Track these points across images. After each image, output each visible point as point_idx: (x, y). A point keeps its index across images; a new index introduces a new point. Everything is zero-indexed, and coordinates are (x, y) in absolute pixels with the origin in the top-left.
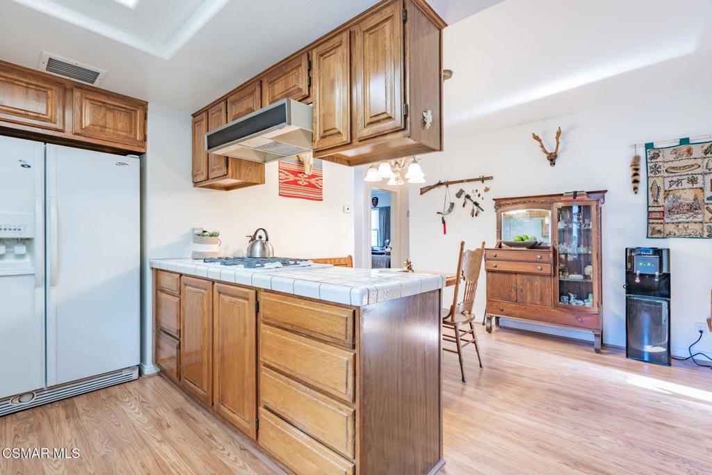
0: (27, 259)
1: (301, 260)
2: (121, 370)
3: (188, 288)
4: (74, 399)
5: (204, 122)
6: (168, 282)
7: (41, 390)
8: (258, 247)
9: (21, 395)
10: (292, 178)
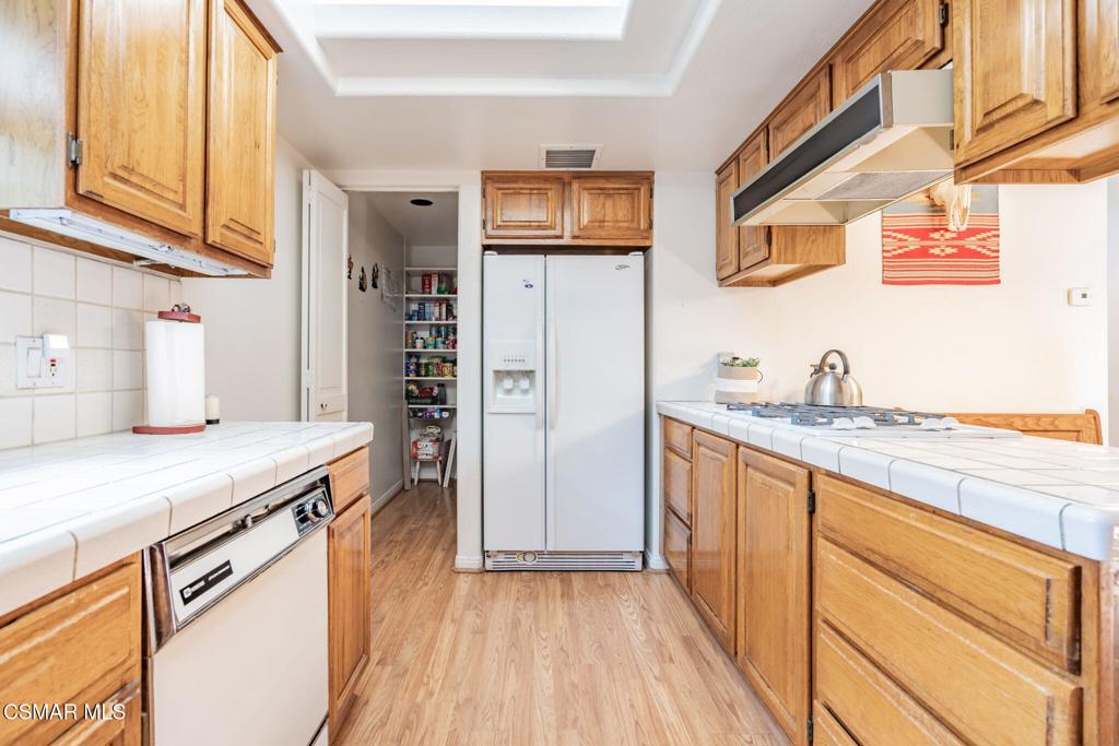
0: (530, 396)
1: (926, 416)
2: (621, 553)
3: (702, 449)
4: (572, 574)
5: (733, 178)
6: (679, 437)
7: (541, 553)
8: (827, 387)
9: (525, 553)
10: (913, 243)
